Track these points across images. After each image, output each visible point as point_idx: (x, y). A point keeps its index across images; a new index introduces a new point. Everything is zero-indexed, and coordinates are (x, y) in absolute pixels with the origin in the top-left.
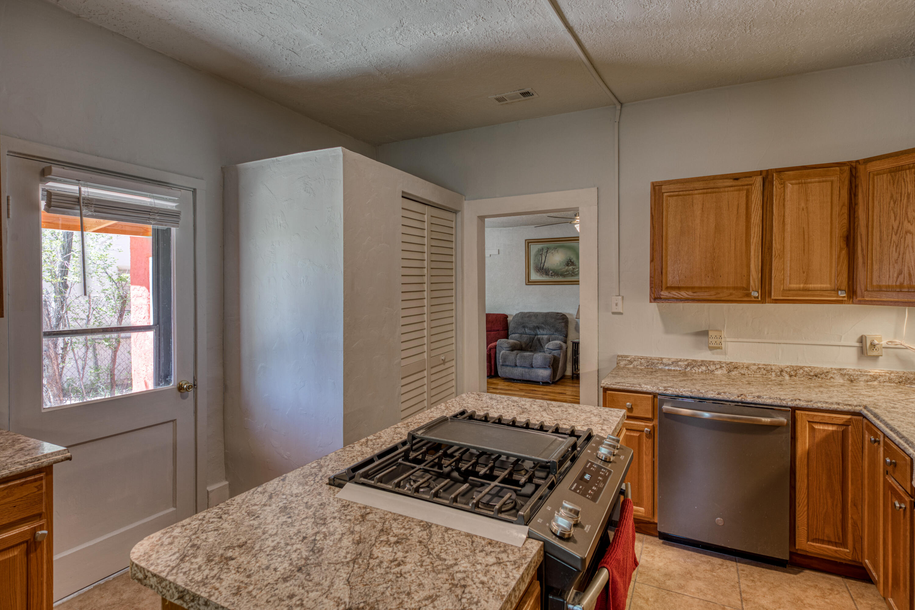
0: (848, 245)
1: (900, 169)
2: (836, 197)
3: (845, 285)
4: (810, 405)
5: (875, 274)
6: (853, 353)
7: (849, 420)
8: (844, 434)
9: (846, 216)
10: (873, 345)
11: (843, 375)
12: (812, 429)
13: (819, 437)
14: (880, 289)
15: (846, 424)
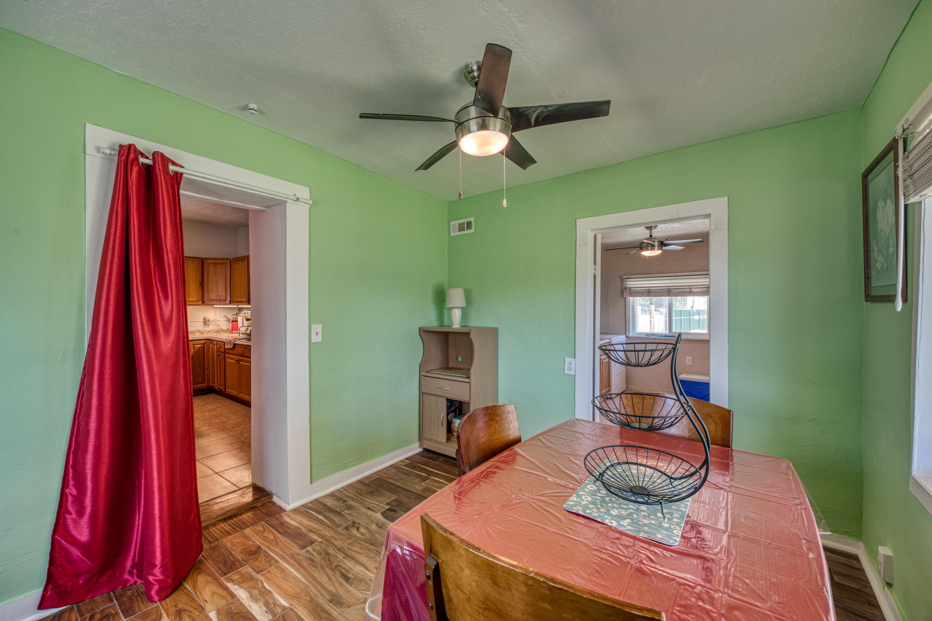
0: (201, 285)
1: (216, 264)
2: (197, 269)
3: (201, 299)
4: (193, 339)
5: (210, 295)
6: (202, 324)
7: (205, 342)
8: (204, 347)
9: (201, 276)
10: (208, 320)
11: (199, 332)
12: (194, 347)
13: (196, 349)
14: (212, 300)
15: (204, 343)
